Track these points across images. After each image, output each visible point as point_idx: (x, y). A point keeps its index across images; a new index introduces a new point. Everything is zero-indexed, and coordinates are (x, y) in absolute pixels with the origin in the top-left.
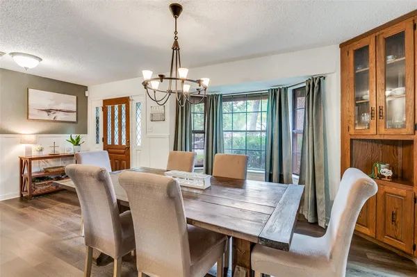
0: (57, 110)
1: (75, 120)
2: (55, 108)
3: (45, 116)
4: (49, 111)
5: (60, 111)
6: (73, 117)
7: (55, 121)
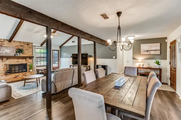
0: (151, 50)
1: (159, 54)
2: (150, 49)
3: (146, 53)
4: (147, 51)
5: (152, 50)
6: (158, 53)
7: (150, 55)
